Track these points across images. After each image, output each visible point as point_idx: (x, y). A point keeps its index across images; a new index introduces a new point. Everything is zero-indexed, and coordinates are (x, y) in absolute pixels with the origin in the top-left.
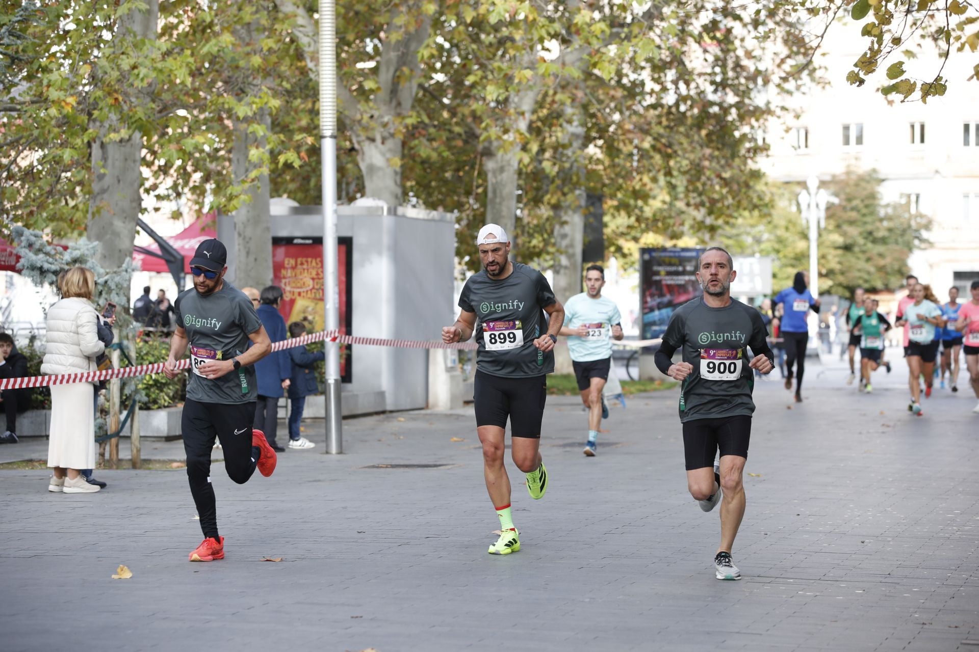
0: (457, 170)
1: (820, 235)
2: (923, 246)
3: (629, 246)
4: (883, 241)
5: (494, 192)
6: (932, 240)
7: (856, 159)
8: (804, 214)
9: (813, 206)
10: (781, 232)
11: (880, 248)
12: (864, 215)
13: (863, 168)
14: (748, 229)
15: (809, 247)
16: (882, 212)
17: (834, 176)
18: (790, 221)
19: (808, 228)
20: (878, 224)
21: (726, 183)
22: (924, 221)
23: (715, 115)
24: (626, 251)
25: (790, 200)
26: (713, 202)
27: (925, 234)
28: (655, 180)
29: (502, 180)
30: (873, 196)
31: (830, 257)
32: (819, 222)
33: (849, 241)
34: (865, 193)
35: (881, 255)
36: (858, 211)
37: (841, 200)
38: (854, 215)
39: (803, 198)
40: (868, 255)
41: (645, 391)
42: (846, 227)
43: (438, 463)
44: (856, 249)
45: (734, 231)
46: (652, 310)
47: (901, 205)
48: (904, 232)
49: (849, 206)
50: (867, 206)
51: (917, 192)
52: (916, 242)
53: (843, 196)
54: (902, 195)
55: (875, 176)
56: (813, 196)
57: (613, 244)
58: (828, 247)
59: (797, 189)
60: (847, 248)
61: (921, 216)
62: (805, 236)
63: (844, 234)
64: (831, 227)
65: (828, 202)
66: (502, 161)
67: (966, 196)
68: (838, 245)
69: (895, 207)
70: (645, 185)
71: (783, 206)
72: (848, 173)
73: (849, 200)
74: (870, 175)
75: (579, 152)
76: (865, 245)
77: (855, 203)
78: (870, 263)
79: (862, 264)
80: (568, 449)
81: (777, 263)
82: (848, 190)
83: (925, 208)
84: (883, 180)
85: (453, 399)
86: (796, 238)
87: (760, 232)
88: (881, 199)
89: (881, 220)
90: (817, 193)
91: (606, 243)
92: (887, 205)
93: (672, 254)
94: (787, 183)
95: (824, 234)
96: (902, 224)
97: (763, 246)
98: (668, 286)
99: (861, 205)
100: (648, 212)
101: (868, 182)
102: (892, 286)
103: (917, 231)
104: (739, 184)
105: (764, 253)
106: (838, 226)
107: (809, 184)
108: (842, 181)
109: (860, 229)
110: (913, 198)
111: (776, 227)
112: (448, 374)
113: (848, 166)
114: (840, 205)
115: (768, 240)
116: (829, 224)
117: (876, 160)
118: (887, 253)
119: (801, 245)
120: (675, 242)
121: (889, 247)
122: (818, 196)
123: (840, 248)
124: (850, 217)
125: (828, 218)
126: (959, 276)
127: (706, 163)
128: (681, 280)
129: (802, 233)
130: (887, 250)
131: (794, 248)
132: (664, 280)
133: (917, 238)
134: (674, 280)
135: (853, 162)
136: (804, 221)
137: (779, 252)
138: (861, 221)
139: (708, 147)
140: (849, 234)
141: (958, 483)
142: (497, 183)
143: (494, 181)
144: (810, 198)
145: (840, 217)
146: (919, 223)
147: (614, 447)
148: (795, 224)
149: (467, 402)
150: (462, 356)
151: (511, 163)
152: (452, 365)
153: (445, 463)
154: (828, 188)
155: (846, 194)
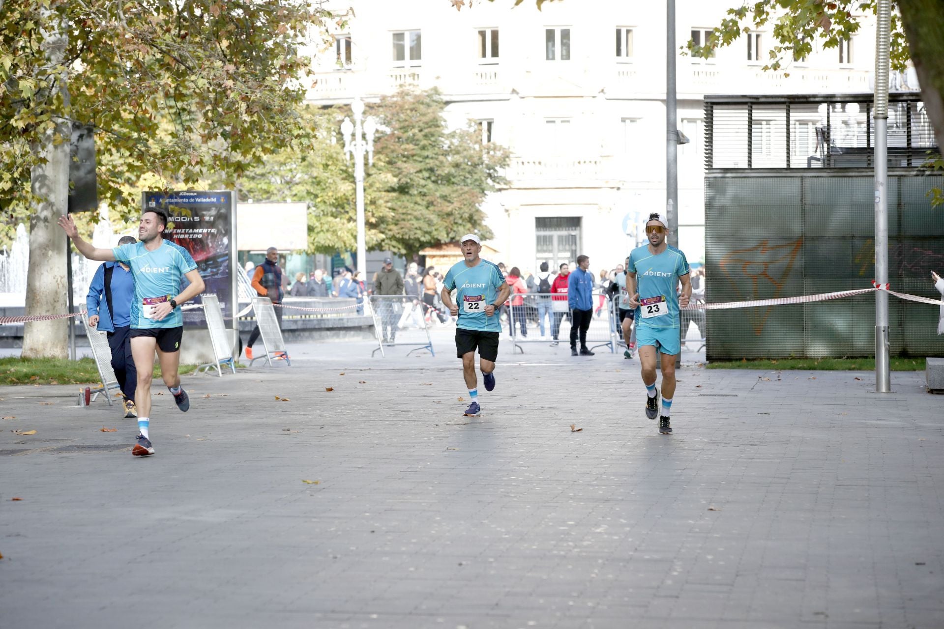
1: (368, 175)
2: (497, 186)
3: (126, 189)
4: (448, 180)
6: (509, 177)
8: (348, 148)
9: (359, 136)
10: (318, 171)
11: (445, 190)
12: (424, 148)
13: (422, 87)
15: (355, 189)
16: (446, 144)
17: (384, 98)
18: (330, 158)
19: (353, 165)
20: (441, 158)
22: (499, 154)
23: (237, 22)
24: (125, 195)
25: (329, 130)
27: (501, 172)
30: (435, 123)
31: (381, 202)
32: (366, 158)
33: (404, 180)
34: (425, 119)
35: (444, 198)
36: (416, 144)
37: (393, 129)
38: (410, 147)
39: (347, 128)
40: (429, 198)
42: (400, 164)
44: (414, 191)
45: (260, 170)
47: (468, 134)
48: (474, 168)
49: (405, 136)
50: (426, 137)
51: (489, 116)
52: (489, 181)
53: (396, 125)
54: (470, 122)
55: (435, 97)
56: (358, 124)
57: (110, 188)
58: (379, 190)
59: (340, 117)
60: (403, 190)
61: (496, 148)
62: (350, 177)
63: (398, 173)
64: (381, 164)
65: (377, 131)
67: (551, 122)
68: (390, 186)
69: (462, 137)
71: (324, 138)
72: (403, 94)
73: (405, 129)
74: (429, 96)
75: (62, 68)
76: (425, 185)
77: (410, 133)
78: (431, 208)
79: (421, 210)
80: (65, 454)
81: (314, 211)
82: (402, 116)
83: (499, 137)
84: (447, 103)
86: (338, 179)
87: (292, 171)
88: (446, 126)
89: (446, 154)
90: (363, 122)
91: (100, 187)
92: (453, 135)
93: (186, 200)
94: (325, 107)
95: (372, 171)
96: (471, 157)
97: (296, 189)
99: (420, 135)
101: (428, 106)
103: (490, 167)
105: (297, 198)
106: (391, 163)
107: (353, 108)
108: (395, 104)
109: (419, 166)
110: (485, 126)
111: (311, 165)
113: (401, 86)
114: (393, 135)
115: (303, 182)
116: (380, 159)
117: (438, 78)
118: (454, 195)
119: (345, 188)
120: (190, 185)
121: (455, 187)
122: (365, 124)
123: (393, 190)
124: (405, 150)
125: (377, 152)
126: (542, 223)
127: (230, 83)
128: (198, 234)
129: (345, 171)
130: (454, 192)
131: (335, 191)
132: (177, 234)
133: (490, 175)
134: (189, 234)
135: (409, 80)
136: (348, 157)
137: (316, 196)
138: (420, 156)
139: (230, 61)
140: (405, 171)
141: (567, 486)
144: (355, 129)
145: (393, 151)
146: (494, 157)
147: (124, 450)
148: (336, 161)
154: (377, 115)
155: (399, 121)
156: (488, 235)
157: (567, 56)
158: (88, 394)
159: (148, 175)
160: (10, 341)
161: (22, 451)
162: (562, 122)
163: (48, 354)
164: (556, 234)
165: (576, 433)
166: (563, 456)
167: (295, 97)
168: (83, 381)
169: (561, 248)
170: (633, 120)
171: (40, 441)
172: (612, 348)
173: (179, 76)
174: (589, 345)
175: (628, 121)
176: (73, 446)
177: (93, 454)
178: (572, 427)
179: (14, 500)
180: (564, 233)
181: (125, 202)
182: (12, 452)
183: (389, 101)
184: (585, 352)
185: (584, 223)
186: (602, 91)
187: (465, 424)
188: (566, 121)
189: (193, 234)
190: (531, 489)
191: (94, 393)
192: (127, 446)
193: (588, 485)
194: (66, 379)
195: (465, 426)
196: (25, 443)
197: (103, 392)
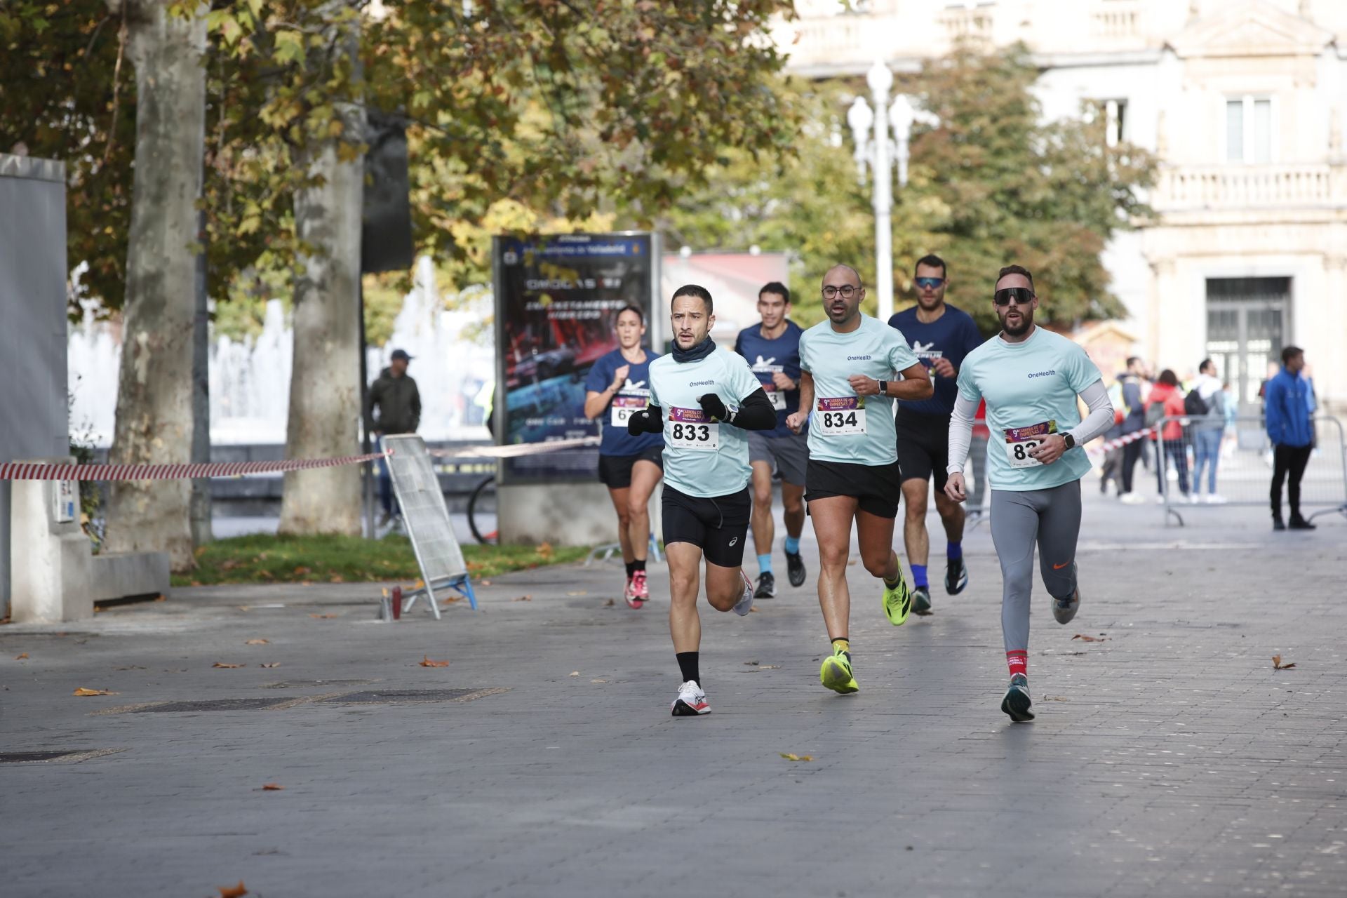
0: (60, 57)
1: (897, 200)
2: (1135, 221)
3: (461, 232)
4: (1044, 211)
5: (153, 110)
6: (1156, 205)
7: (979, 21)
8: (861, 154)
9: (881, 132)
10: (806, 195)
11: (1037, 229)
12: (999, 153)
13: (995, 41)
14: (733, 191)
15: (873, 228)
16: (1040, 146)
17: (927, 63)
18: (828, 170)
19: (871, 183)
20: (1030, 172)
21: (693, 81)
22: (1138, 164)
24: (461, 241)
25: (827, 121)
26: (667, 128)
27: (1140, 194)
28: (516, 79)
29: (170, 81)
30: (1019, 107)
32: (895, 172)
33: (963, 213)
34: (1001, 100)
35: (1038, 245)
36: (985, 145)
37: (944, 118)
38: (974, 151)
39: (859, 116)
40: (1008, 244)
41: (518, 568)
42: (955, 181)
43: (51, 749)
44: (982, 232)
45: (701, 195)
46: (525, 381)
47: (1083, 127)
48: (1092, 186)
49: (965, 131)
50: (1003, 132)
51: (1120, 94)
52: (1121, 213)
53: (949, 110)
54: (1085, 103)
55: (1021, 60)
56: (881, 110)
57: (433, 228)
58: (916, 228)
59: (845, 96)
60: (960, 229)
61: (1132, 152)
62: (864, 205)
63: (953, 199)
64: (923, 182)
65: (915, 123)
66: (168, 37)
67: (1235, 103)
68: (938, 222)
69: (1070, 134)
70: (498, 90)
71: (813, 132)
72: (961, 55)
73: (963, 118)
74: (1010, 58)
75: (347, 12)
76: (1001, 220)
77: (976, 125)
80: (356, 707)
81: (800, 265)
82: (960, 95)
83: (1139, 133)
84: (1042, 70)
85: (69, 596)
86: (843, 209)
87: (760, 196)
88: (1040, 113)
89: (1038, 162)
91: (415, 227)
92: (1053, 129)
93: (570, 250)
94: (820, 80)
95: (906, 196)
96: (1086, 170)
97: (764, 228)
98: (561, 324)
99: (992, 130)
100: (514, 155)
101: (1008, 75)
102: (1064, 315)
103: (1122, 186)
104: (721, 85)
105: (766, 244)
106: (939, 180)
107: (871, 82)
108: (947, 73)
109: (990, 185)
110: (1112, 110)
111: (792, 185)
112: (57, 540)
113: (959, 39)
114: (943, 129)
115: (779, 215)
116: (919, 174)
117: (1025, 23)
118: (1054, 239)
119: (854, 224)
120: (578, 223)
121: (1058, 224)
122: (893, 109)
123: (943, 229)
124: (966, 156)
125: (915, 160)
126: (1218, 288)
128: (592, 310)
129: (857, 196)
130: (1053, 232)
131: (836, 233)
132: (555, 310)
133: (1121, 202)
134: (576, 310)
135: (972, 29)
136: (861, 170)
137: (803, 241)
138: (991, 166)
140: (965, 197)
141: (1268, 769)
142: (157, 87)
143: (152, 82)
144: (874, 118)
145: (943, 159)
146: (1128, 168)
147: (463, 699)
148: (839, 177)
149: (102, 605)
150: (87, 498)
151: (191, 38)
152: (67, 518)
153: (68, 749)
154: (914, 92)
155: (955, 104)
156: (1115, 312)
158: (397, 600)
159: (504, 205)
160: (259, 504)
161: (279, 700)
162: (1257, 102)
163: (326, 526)
164: (1242, 307)
165: (1282, 672)
166: (1258, 713)
167: (769, 61)
168: (387, 576)
169: (1253, 332)
173: (558, 25)
174: (1305, 512)
176: (371, 693)
177: (407, 707)
178: (1277, 660)
179: (266, 788)
180: (1258, 305)
181: (460, 254)
182: (264, 703)
183: (935, 69)
184: (1298, 522)
185: (1300, 290)
186: (1333, 44)
187: (1076, 654)
188: (1263, 101)
189: (584, 310)
190: (1201, 773)
191: (408, 596)
192: (467, 691)
193: (1307, 766)
194: (358, 573)
195: (1075, 658)
196: (286, 687)
197: (425, 596)
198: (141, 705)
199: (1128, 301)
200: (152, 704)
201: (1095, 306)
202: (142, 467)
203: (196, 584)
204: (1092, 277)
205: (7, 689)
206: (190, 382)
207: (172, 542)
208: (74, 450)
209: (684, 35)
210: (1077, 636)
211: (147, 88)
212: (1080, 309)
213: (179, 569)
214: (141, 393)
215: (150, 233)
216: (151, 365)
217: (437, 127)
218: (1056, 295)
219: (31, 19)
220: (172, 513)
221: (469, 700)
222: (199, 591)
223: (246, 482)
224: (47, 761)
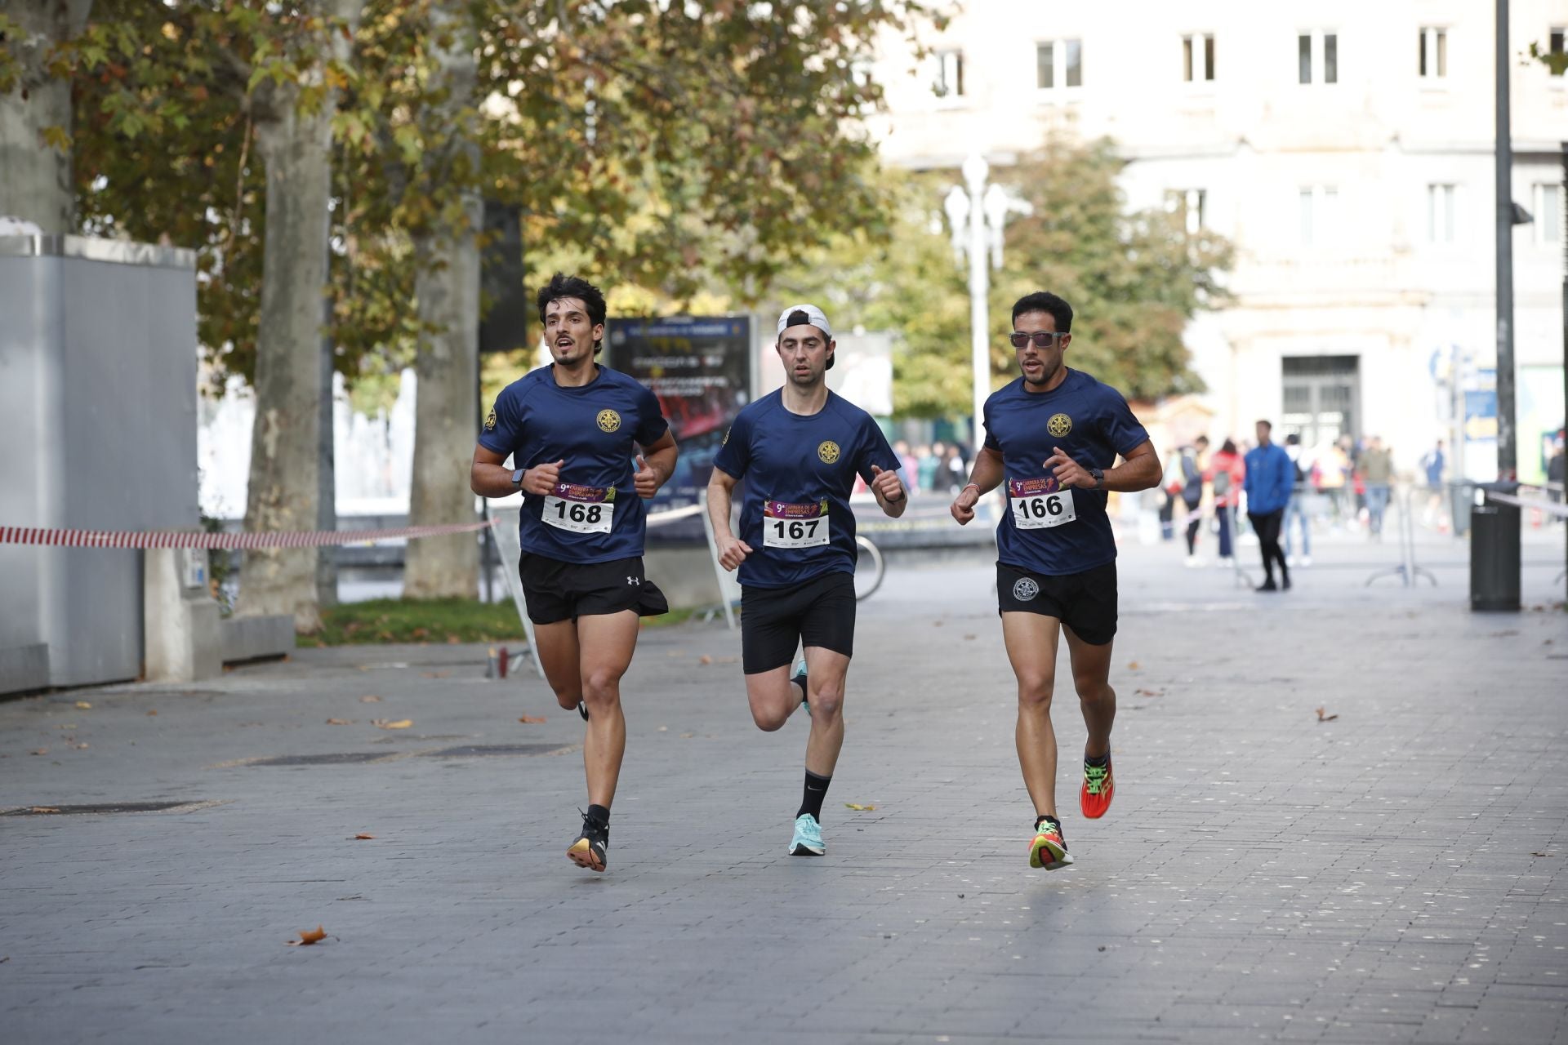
0: (199, 154)
1: (993, 284)
2: (1216, 302)
4: (1131, 293)
5: (281, 201)
6: (1234, 288)
7: (1069, 116)
8: (959, 239)
9: (977, 220)
10: (907, 279)
11: (1123, 310)
12: (1087, 239)
13: (1084, 135)
14: (839, 274)
15: (970, 310)
16: (1126, 233)
17: (1021, 155)
18: (928, 255)
19: (968, 268)
20: (1117, 257)
22: (1216, 250)
23: (763, 25)
25: (927, 210)
27: (1218, 277)
28: (635, 168)
29: (297, 175)
30: (1105, 197)
32: (990, 257)
34: (1089, 190)
35: (1125, 325)
36: (1075, 230)
37: (1036, 207)
38: (1064, 238)
39: (956, 203)
40: (1098, 324)
42: (1047, 266)
43: (165, 800)
45: (809, 280)
47: (1166, 216)
48: (1174, 272)
49: (1054, 219)
50: (1092, 220)
51: (1201, 185)
52: (1201, 295)
53: (1041, 199)
54: (1167, 194)
55: (1108, 152)
56: (976, 199)
59: (943, 185)
61: (1211, 238)
62: (961, 287)
64: (1016, 266)
65: (1009, 212)
66: (296, 133)
67: (1306, 192)
69: (1153, 221)
70: (614, 180)
71: (912, 219)
72: (1052, 148)
73: (1055, 206)
74: (1098, 151)
75: (466, 111)
76: (1090, 302)
77: (1067, 212)
78: (1103, 343)
80: (454, 760)
81: (902, 346)
82: (1051, 185)
83: (1217, 221)
84: (1127, 162)
85: (201, 657)
86: (942, 291)
87: (864, 279)
88: (1124, 202)
89: (1124, 248)
92: (1137, 216)
93: (674, 331)
94: (921, 172)
95: (1002, 279)
96: (1169, 257)
97: (872, 310)
98: (669, 400)
99: (1081, 218)
100: (624, 239)
101: (1095, 166)
102: (1149, 391)
103: (1202, 270)
105: (873, 325)
106: (1032, 264)
107: (968, 173)
108: (1037, 166)
109: (1079, 270)
110: (1193, 200)
111: (896, 269)
112: (188, 603)
113: (1051, 133)
114: (1035, 218)
115: (882, 298)
116: (1012, 259)
117: (1111, 119)
118: (1139, 319)
119: (953, 306)
120: (683, 303)
121: (1143, 306)
122: (989, 196)
124: (1057, 242)
125: (1010, 245)
126: (1293, 365)
127: (746, 130)
128: (695, 386)
129: (955, 280)
130: (1138, 313)
131: (938, 312)
132: (660, 387)
133: (1202, 285)
134: (680, 387)
135: (1062, 123)
136: (958, 256)
137: (906, 321)
138: (1080, 252)
139: (749, 93)
140: (1056, 280)
141: (1302, 815)
142: (286, 180)
143: (280, 175)
144: (971, 205)
145: (1036, 245)
146: (1207, 254)
147: (555, 753)
148: (938, 262)
149: (231, 665)
150: (218, 564)
151: (318, 134)
152: (197, 583)
153: (181, 800)
154: (1009, 182)
155: (1048, 193)
156: (1196, 387)
157: (1332, 77)
158: (504, 659)
160: (389, 571)
161: (383, 755)
162: (1326, 192)
163: (446, 591)
164: (1315, 383)
165: (1326, 724)
166: (1299, 762)
167: (861, 151)
168: (501, 636)
169: (1325, 405)
170: (1448, 187)
171: (416, 738)
172: (1405, 578)
175: (1439, 191)
176: (469, 748)
177: (502, 760)
178: (1321, 713)
179: (359, 838)
180: (1329, 380)
182: (368, 757)
183: (1028, 161)
185: (1366, 366)
186: (1396, 139)
187: (1136, 708)
188: (1331, 191)
189: (688, 386)
190: (1239, 819)
191: (514, 656)
192: (560, 746)
193: (1339, 812)
194: (473, 634)
195: (1135, 712)
196: (392, 742)
197: (530, 657)
198: (253, 759)
199: (1208, 377)
200: (265, 758)
201: (1178, 382)
202: (271, 536)
203: (322, 645)
204: (1175, 354)
205: (133, 744)
206: (316, 455)
207: (299, 606)
208: (205, 520)
209: (783, 128)
210: (1138, 692)
211: (276, 181)
212: (1163, 385)
213: (307, 631)
214: (271, 466)
215: (278, 317)
216: (280, 440)
217: (555, 216)
218: (1143, 372)
219: (172, 117)
220: (299, 579)
221: (561, 754)
222: (323, 651)
223: (376, 549)
224: (159, 811)
